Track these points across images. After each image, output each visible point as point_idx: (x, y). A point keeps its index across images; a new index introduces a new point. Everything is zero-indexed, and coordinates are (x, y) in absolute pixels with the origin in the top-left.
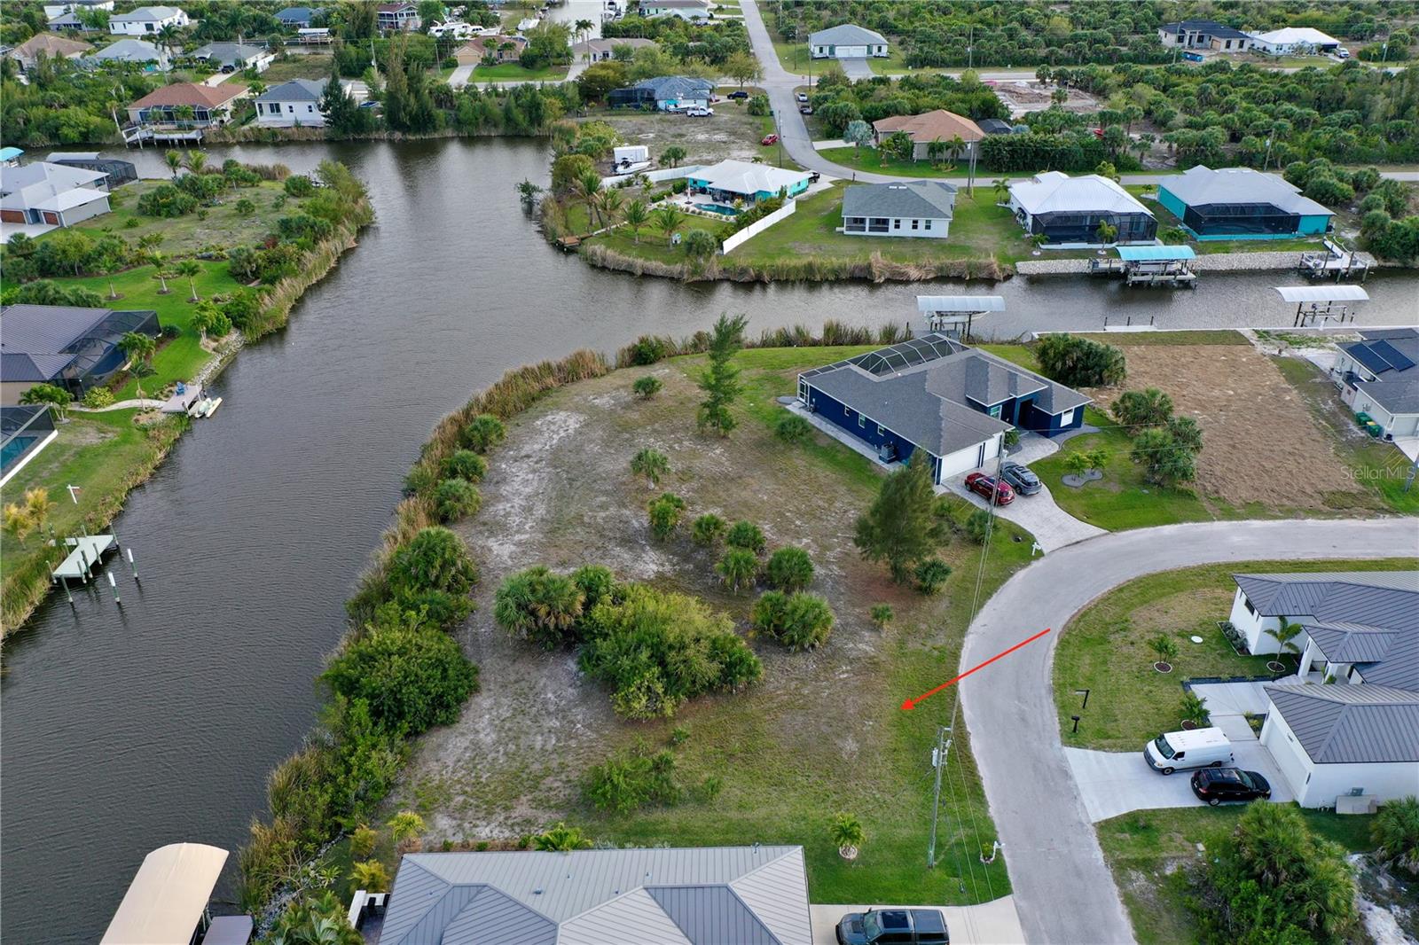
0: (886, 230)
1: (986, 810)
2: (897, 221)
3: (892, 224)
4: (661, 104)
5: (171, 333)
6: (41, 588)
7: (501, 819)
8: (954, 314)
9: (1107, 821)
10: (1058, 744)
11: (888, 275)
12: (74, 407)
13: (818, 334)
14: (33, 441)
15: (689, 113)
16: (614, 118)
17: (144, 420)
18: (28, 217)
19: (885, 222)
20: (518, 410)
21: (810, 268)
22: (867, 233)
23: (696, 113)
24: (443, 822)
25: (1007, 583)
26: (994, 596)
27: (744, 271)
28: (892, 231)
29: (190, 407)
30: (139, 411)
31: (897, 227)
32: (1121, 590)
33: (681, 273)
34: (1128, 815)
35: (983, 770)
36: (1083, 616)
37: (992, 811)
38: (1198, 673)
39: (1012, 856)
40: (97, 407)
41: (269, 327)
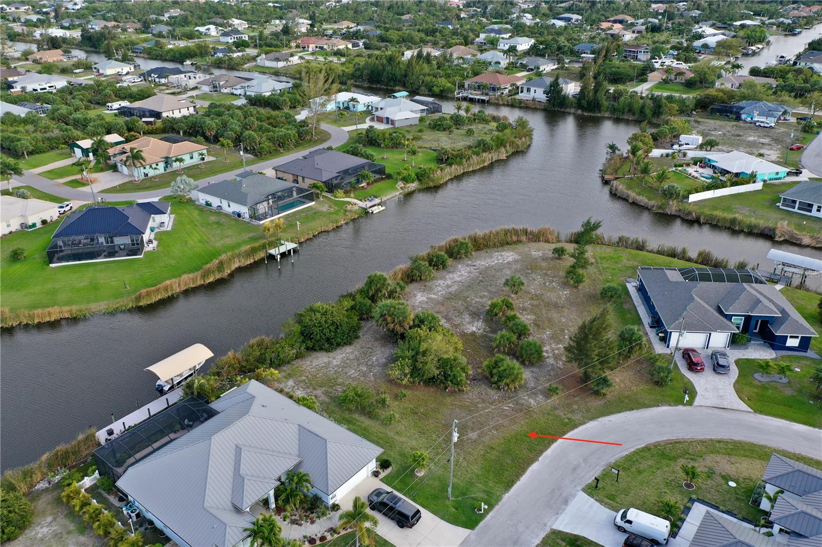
0: (810, 211)
1: (505, 493)
2: (820, 207)
3: (815, 208)
4: (743, 116)
5: (389, 177)
6: (261, 255)
7: (309, 391)
8: (795, 267)
9: (560, 532)
10: (579, 488)
11: (787, 237)
12: (329, 195)
13: (693, 254)
14: (304, 203)
15: (757, 124)
16: (707, 120)
17: (349, 207)
18: (385, 121)
19: (811, 206)
20: (495, 246)
21: (733, 221)
22: (796, 210)
23: (762, 125)
24: (291, 383)
25: (651, 409)
26: (634, 411)
27: (690, 213)
28: (814, 213)
29: (371, 207)
30: (349, 203)
31: (819, 211)
32: (719, 442)
33: (653, 206)
34: (575, 535)
35: (524, 478)
36: (676, 443)
37: (506, 496)
38: (709, 499)
39: (492, 517)
40: (336, 197)
41: (431, 184)
